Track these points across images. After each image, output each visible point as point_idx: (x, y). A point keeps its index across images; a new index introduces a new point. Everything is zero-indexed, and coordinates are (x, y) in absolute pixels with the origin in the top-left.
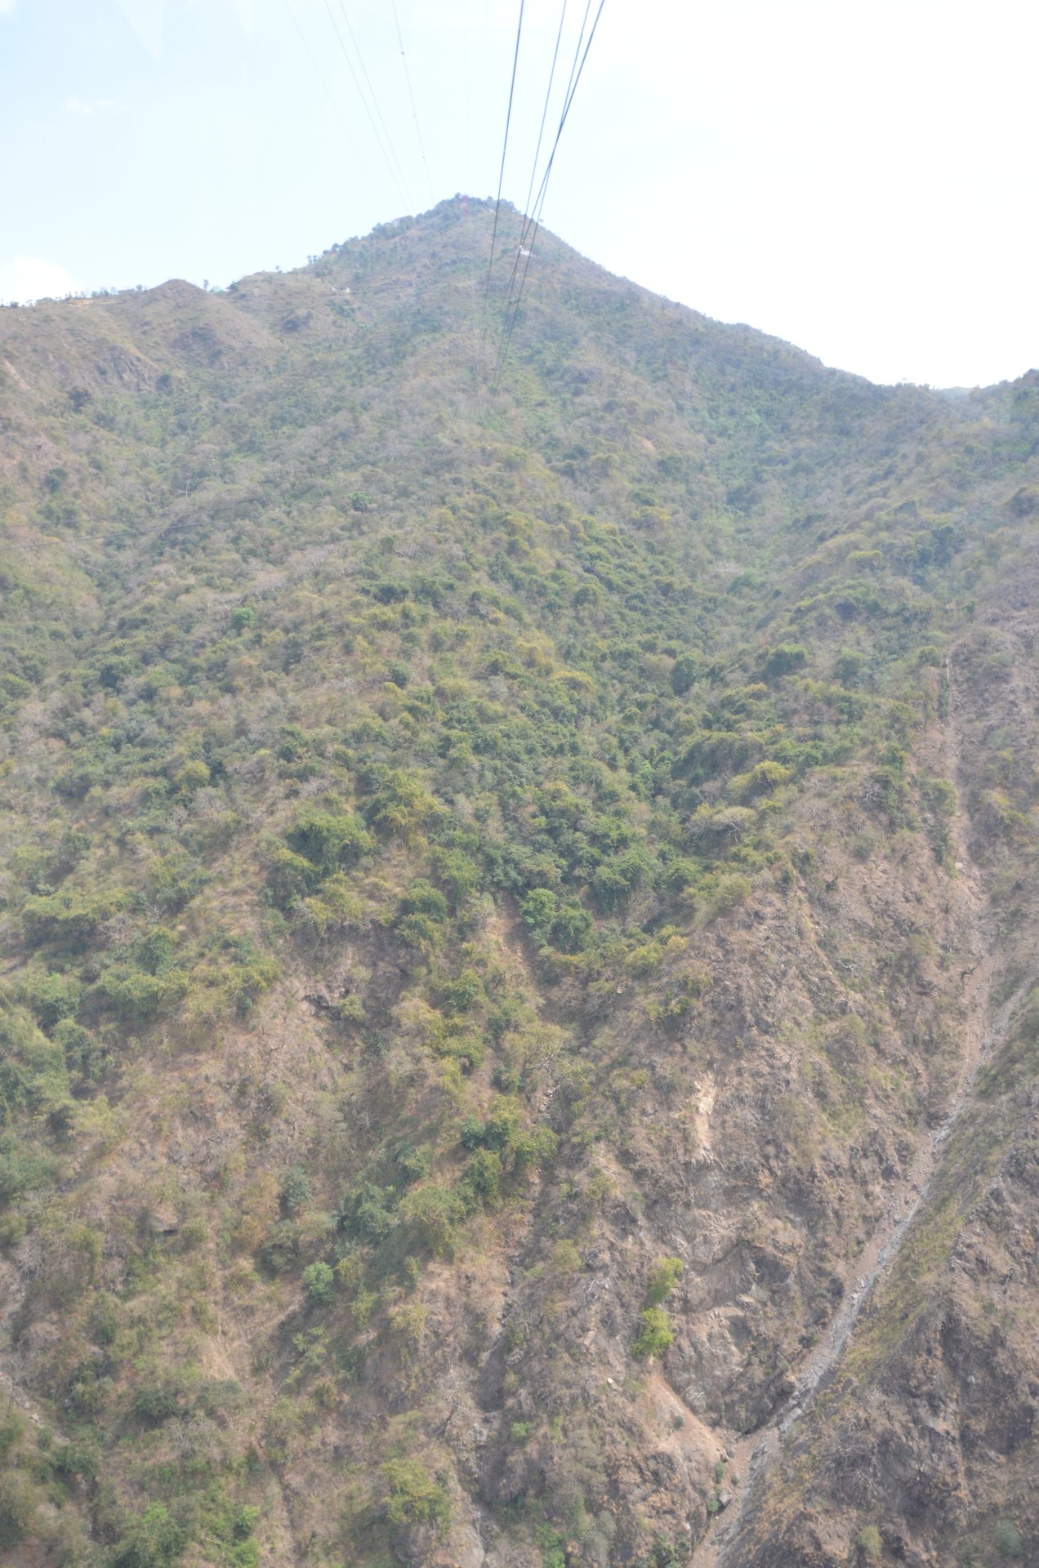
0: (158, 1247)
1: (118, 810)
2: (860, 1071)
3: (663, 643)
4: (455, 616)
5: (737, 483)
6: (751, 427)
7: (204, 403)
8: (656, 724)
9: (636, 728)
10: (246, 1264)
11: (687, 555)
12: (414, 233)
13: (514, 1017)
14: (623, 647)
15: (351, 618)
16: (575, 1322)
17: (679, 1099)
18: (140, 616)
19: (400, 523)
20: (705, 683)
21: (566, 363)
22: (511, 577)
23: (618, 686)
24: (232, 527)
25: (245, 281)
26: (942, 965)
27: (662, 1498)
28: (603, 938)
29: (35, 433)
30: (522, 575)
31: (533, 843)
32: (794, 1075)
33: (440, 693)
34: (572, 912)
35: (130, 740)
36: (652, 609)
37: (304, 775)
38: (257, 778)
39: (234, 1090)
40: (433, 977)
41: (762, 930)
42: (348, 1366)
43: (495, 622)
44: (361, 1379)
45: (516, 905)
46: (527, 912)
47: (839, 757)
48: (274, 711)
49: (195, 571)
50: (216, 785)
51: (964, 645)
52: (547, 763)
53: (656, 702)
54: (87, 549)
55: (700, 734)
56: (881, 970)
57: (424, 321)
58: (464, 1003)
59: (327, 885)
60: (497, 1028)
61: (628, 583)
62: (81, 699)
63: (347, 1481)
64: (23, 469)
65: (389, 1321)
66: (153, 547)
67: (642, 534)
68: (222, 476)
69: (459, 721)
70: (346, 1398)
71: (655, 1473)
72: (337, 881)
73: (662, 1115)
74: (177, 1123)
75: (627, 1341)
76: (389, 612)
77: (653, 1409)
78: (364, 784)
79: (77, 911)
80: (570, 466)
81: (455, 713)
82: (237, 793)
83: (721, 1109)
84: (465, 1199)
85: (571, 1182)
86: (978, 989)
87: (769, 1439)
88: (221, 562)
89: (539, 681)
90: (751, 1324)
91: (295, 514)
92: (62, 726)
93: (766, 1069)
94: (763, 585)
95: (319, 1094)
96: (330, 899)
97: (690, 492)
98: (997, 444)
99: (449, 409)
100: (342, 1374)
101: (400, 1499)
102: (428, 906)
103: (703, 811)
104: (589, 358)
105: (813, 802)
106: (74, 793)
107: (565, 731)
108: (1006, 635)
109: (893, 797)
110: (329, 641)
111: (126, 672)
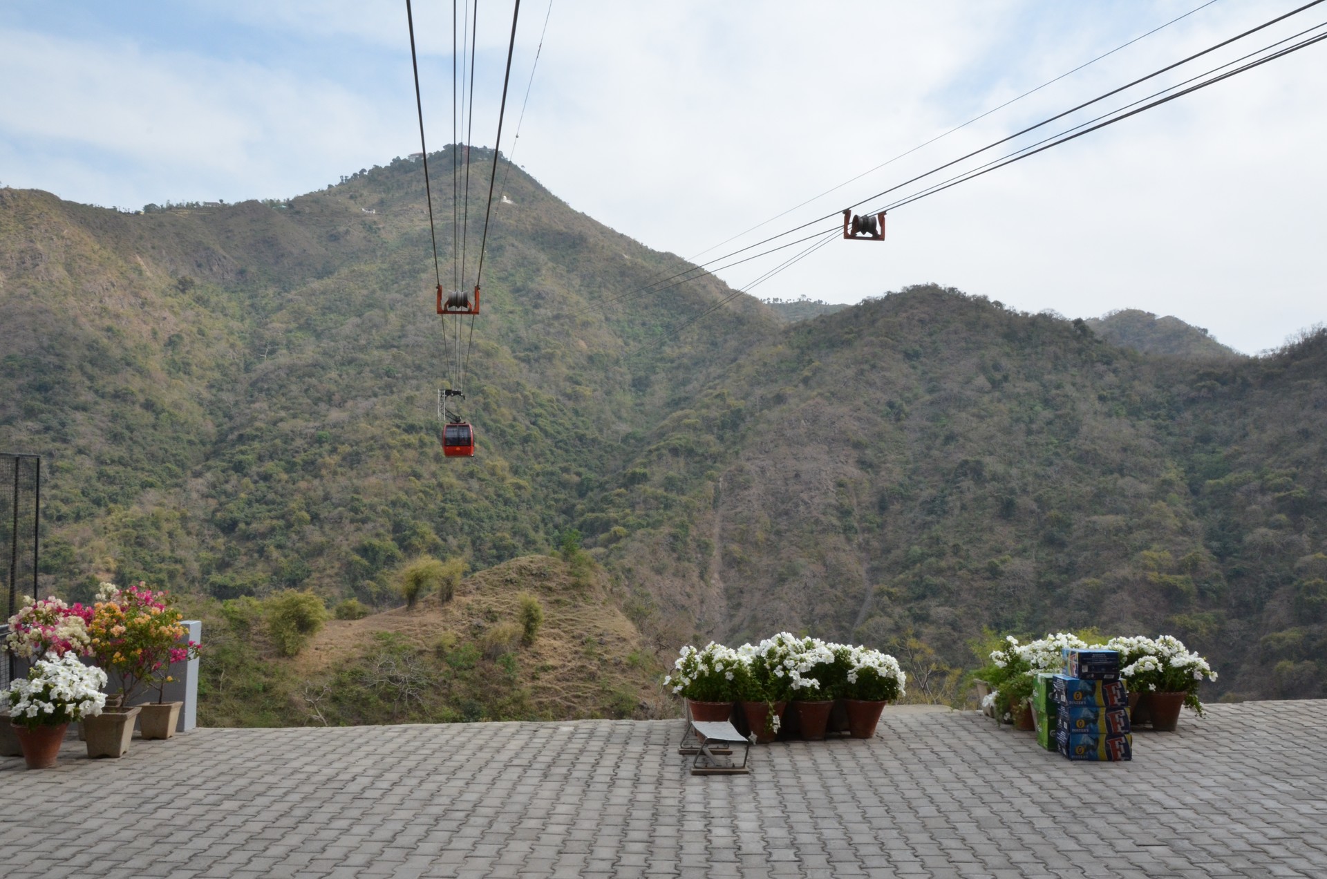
1: (256, 536)
3: (574, 467)
5: (640, 373)
6: (655, 335)
7: (270, 292)
8: (564, 512)
9: (553, 512)
11: (599, 418)
14: (549, 468)
15: (390, 441)
18: (254, 433)
19: (417, 387)
20: (596, 491)
21: (531, 285)
22: (484, 425)
23: (545, 491)
24: (304, 383)
26: (697, 628)
29: (161, 309)
30: (491, 423)
33: (440, 485)
35: (257, 501)
36: (571, 449)
37: (364, 521)
38: (338, 521)
48: (345, 488)
49: (283, 408)
50: (314, 525)
51: (731, 471)
52: (498, 524)
53: (566, 500)
54: (199, 388)
55: (590, 516)
59: (378, 574)
61: (558, 433)
62: (222, 479)
64: (155, 333)
66: (246, 391)
67: (570, 404)
68: (287, 346)
69: (451, 501)
72: (384, 573)
76: (412, 439)
78: (397, 527)
79: (239, 582)
80: (527, 356)
81: (448, 496)
82: (327, 529)
88: (300, 404)
89: (497, 483)
91: (345, 376)
92: (213, 492)
94: (642, 437)
96: (380, 582)
97: (608, 378)
98: (782, 362)
104: (547, 283)
105: (637, 544)
106: (229, 527)
107: (510, 510)
108: (753, 467)
109: (679, 545)
110: (377, 452)
111: (250, 464)
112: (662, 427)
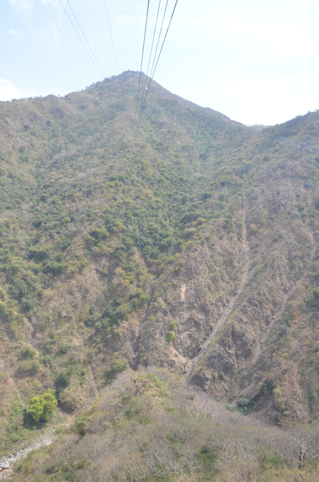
0: (63, 320)
1: (49, 229)
2: (218, 284)
3: (180, 192)
4: (128, 185)
5: (202, 152)
6: (207, 137)
7: (59, 129)
8: (177, 211)
9: (172, 212)
10: (82, 324)
11: (188, 171)
12: (116, 81)
13: (141, 272)
14: (170, 193)
15: (103, 185)
16: (154, 333)
17: (177, 289)
18: (49, 184)
19: (114, 162)
20: (189, 202)
21: (158, 120)
22: (142, 176)
23: (168, 202)
24: (70, 163)
25: (69, 95)
26: (238, 262)
27: (173, 369)
28: (162, 257)
29: (16, 137)
30: (145, 175)
31: (146, 236)
32: (203, 284)
33: (125, 203)
34: (155, 251)
35: (50, 213)
36: (177, 184)
37: (93, 220)
38: (82, 221)
39: (79, 288)
40: (123, 265)
41: (197, 253)
42: (105, 342)
43: (138, 187)
44: (108, 345)
45: (142, 249)
46: (145, 251)
47: (217, 217)
48: (85, 206)
49: (62, 173)
50: (72, 223)
51: (248, 192)
52: (150, 218)
53: (177, 206)
54: (32, 168)
55: (187, 213)
56: (224, 263)
57: (119, 108)
58: (130, 270)
59: (99, 244)
60: (138, 275)
61: (172, 178)
62: (36, 204)
63: (105, 366)
64: (14, 147)
65: (114, 333)
66: (49, 168)
67: (176, 166)
68: (66, 149)
69: (129, 209)
70: (105, 349)
71: (171, 364)
72: (101, 243)
73: (174, 292)
74: (66, 294)
75: (165, 337)
76: (112, 183)
77: (171, 352)
78: (107, 222)
79: (41, 250)
80: (158, 148)
81: (128, 207)
82: (77, 225)
83: (187, 291)
84: (131, 308)
85: (153, 305)
86: (246, 267)
87: (196, 359)
88: (68, 171)
89: (148, 200)
90: (192, 335)
91: (86, 159)
92: (32, 210)
93: (197, 282)
94: (206, 179)
95: (98, 290)
96: (100, 247)
97: (190, 155)
98: (264, 144)
99: (126, 132)
100: (104, 344)
101: (117, 366)
102: (122, 249)
103: (186, 229)
104: (164, 119)
105: (210, 226)
106: (37, 225)
107: (155, 212)
108: (258, 189)
109: (229, 226)
110: (98, 190)
111: (47, 197)
112: (215, 174)
